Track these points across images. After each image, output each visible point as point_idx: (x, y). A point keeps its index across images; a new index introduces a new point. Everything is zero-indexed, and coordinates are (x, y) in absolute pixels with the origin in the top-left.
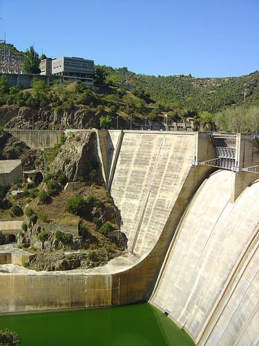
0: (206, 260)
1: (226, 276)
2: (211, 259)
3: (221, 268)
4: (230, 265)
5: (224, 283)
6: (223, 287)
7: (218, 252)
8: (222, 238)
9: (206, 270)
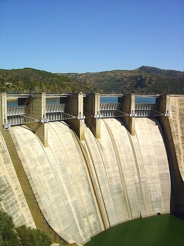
0: (67, 192)
1: (87, 185)
2: (69, 188)
3: (80, 185)
4: (84, 178)
5: (90, 189)
6: (91, 191)
7: (70, 180)
8: (64, 170)
9: (72, 196)
